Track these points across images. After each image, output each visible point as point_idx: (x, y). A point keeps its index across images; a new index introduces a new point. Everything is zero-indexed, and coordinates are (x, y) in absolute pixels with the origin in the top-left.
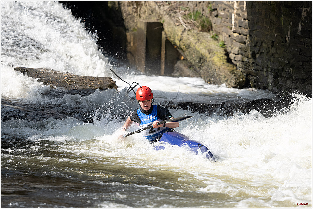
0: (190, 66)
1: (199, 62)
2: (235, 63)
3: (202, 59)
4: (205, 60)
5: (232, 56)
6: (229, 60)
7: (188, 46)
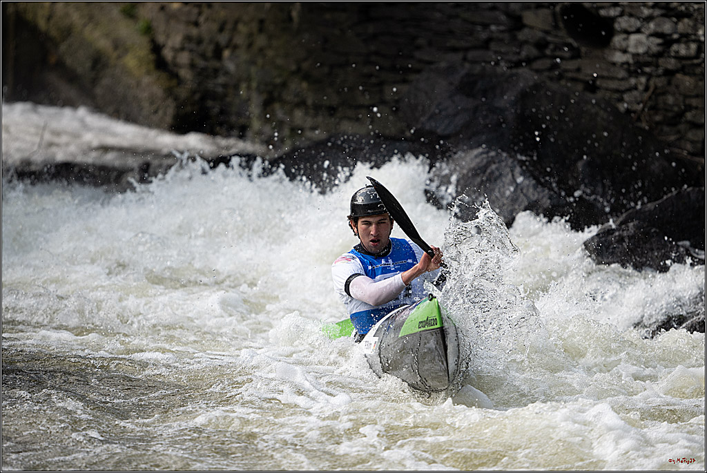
1: (93, 68)
3: (98, 62)
5: (168, 54)
6: (160, 64)
7: (68, 32)
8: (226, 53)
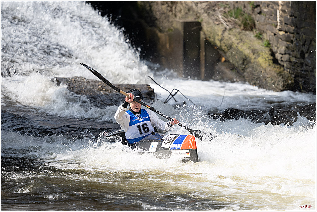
0: (233, 68)
1: (243, 64)
2: (282, 63)
3: (245, 60)
4: (249, 62)
5: (278, 56)
6: (275, 61)
7: (230, 47)
8: (306, 55)
